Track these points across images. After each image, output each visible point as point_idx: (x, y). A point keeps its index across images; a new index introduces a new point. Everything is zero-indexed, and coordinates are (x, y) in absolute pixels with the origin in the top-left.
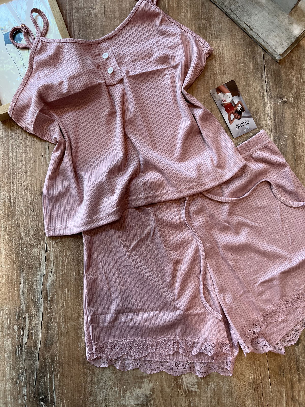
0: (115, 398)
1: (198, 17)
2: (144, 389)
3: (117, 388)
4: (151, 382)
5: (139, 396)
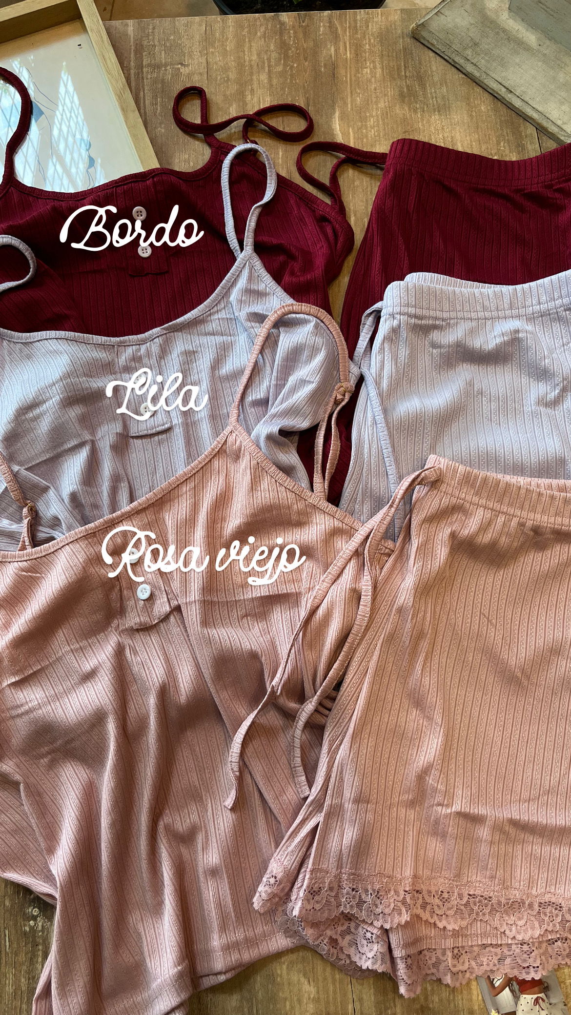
1: (399, 75)
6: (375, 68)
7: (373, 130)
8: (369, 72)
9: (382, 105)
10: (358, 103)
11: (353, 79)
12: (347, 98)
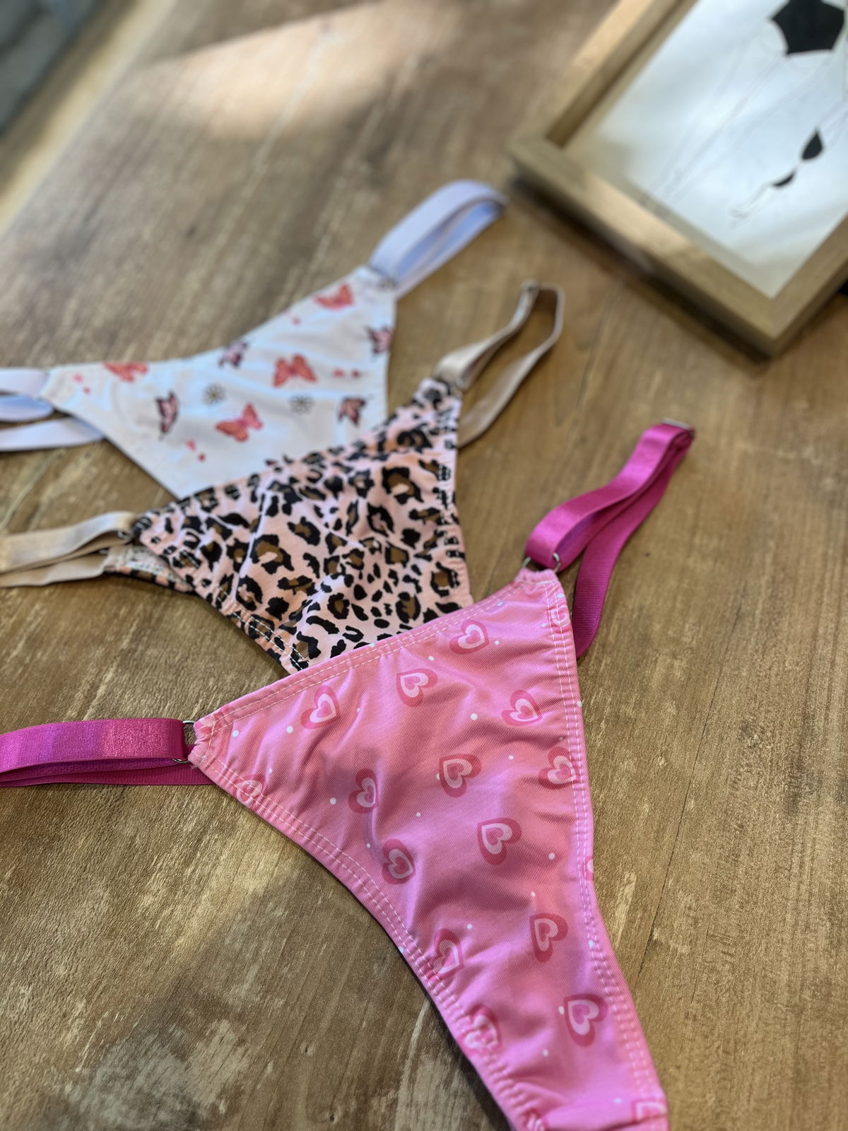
0: (52, 1049)
2: (196, 1070)
3: (80, 1006)
4: (240, 1050)
5: (158, 1095)
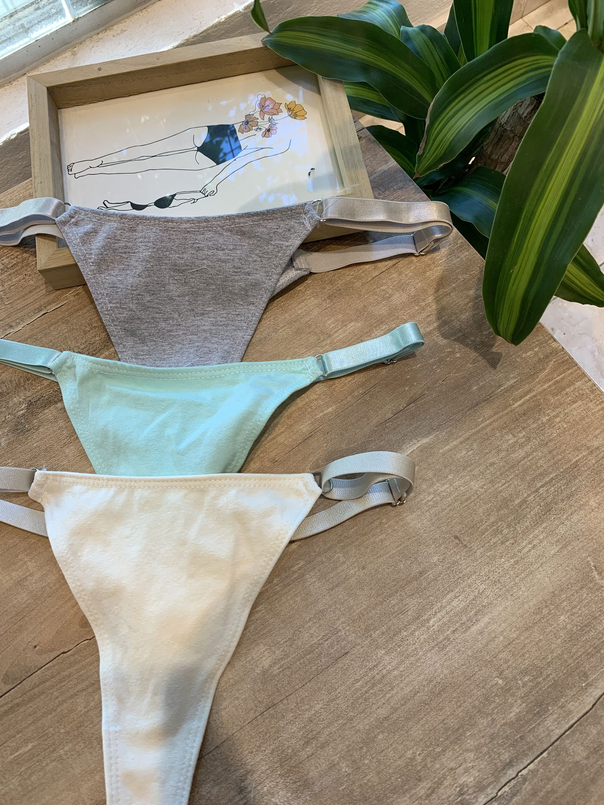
6: (522, 446)
7: (432, 496)
8: (510, 442)
9: (475, 485)
10: (459, 456)
11: (489, 429)
12: (456, 439)
